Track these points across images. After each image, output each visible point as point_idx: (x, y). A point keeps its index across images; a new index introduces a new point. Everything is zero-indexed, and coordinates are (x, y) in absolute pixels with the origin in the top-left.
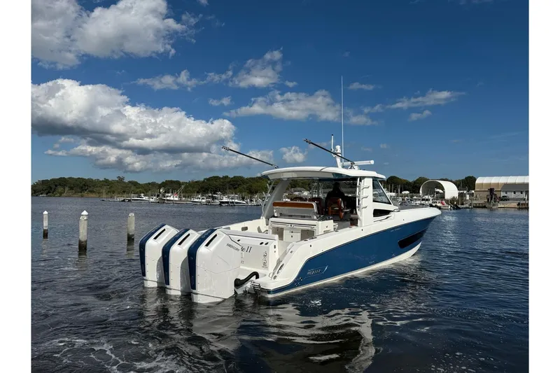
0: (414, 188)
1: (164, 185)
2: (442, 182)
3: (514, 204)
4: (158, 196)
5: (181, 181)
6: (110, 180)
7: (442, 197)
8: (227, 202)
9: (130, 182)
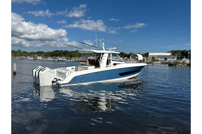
0: (128, 56)
1: (37, 53)
2: (137, 54)
3: (160, 62)
4: (34, 57)
5: (44, 52)
6: (15, 51)
7: (137, 59)
8: (61, 60)
9: (23, 51)
